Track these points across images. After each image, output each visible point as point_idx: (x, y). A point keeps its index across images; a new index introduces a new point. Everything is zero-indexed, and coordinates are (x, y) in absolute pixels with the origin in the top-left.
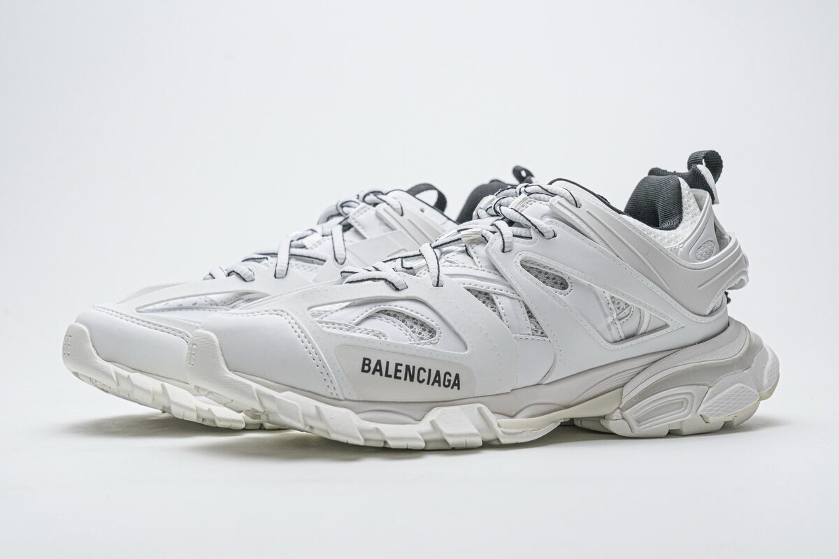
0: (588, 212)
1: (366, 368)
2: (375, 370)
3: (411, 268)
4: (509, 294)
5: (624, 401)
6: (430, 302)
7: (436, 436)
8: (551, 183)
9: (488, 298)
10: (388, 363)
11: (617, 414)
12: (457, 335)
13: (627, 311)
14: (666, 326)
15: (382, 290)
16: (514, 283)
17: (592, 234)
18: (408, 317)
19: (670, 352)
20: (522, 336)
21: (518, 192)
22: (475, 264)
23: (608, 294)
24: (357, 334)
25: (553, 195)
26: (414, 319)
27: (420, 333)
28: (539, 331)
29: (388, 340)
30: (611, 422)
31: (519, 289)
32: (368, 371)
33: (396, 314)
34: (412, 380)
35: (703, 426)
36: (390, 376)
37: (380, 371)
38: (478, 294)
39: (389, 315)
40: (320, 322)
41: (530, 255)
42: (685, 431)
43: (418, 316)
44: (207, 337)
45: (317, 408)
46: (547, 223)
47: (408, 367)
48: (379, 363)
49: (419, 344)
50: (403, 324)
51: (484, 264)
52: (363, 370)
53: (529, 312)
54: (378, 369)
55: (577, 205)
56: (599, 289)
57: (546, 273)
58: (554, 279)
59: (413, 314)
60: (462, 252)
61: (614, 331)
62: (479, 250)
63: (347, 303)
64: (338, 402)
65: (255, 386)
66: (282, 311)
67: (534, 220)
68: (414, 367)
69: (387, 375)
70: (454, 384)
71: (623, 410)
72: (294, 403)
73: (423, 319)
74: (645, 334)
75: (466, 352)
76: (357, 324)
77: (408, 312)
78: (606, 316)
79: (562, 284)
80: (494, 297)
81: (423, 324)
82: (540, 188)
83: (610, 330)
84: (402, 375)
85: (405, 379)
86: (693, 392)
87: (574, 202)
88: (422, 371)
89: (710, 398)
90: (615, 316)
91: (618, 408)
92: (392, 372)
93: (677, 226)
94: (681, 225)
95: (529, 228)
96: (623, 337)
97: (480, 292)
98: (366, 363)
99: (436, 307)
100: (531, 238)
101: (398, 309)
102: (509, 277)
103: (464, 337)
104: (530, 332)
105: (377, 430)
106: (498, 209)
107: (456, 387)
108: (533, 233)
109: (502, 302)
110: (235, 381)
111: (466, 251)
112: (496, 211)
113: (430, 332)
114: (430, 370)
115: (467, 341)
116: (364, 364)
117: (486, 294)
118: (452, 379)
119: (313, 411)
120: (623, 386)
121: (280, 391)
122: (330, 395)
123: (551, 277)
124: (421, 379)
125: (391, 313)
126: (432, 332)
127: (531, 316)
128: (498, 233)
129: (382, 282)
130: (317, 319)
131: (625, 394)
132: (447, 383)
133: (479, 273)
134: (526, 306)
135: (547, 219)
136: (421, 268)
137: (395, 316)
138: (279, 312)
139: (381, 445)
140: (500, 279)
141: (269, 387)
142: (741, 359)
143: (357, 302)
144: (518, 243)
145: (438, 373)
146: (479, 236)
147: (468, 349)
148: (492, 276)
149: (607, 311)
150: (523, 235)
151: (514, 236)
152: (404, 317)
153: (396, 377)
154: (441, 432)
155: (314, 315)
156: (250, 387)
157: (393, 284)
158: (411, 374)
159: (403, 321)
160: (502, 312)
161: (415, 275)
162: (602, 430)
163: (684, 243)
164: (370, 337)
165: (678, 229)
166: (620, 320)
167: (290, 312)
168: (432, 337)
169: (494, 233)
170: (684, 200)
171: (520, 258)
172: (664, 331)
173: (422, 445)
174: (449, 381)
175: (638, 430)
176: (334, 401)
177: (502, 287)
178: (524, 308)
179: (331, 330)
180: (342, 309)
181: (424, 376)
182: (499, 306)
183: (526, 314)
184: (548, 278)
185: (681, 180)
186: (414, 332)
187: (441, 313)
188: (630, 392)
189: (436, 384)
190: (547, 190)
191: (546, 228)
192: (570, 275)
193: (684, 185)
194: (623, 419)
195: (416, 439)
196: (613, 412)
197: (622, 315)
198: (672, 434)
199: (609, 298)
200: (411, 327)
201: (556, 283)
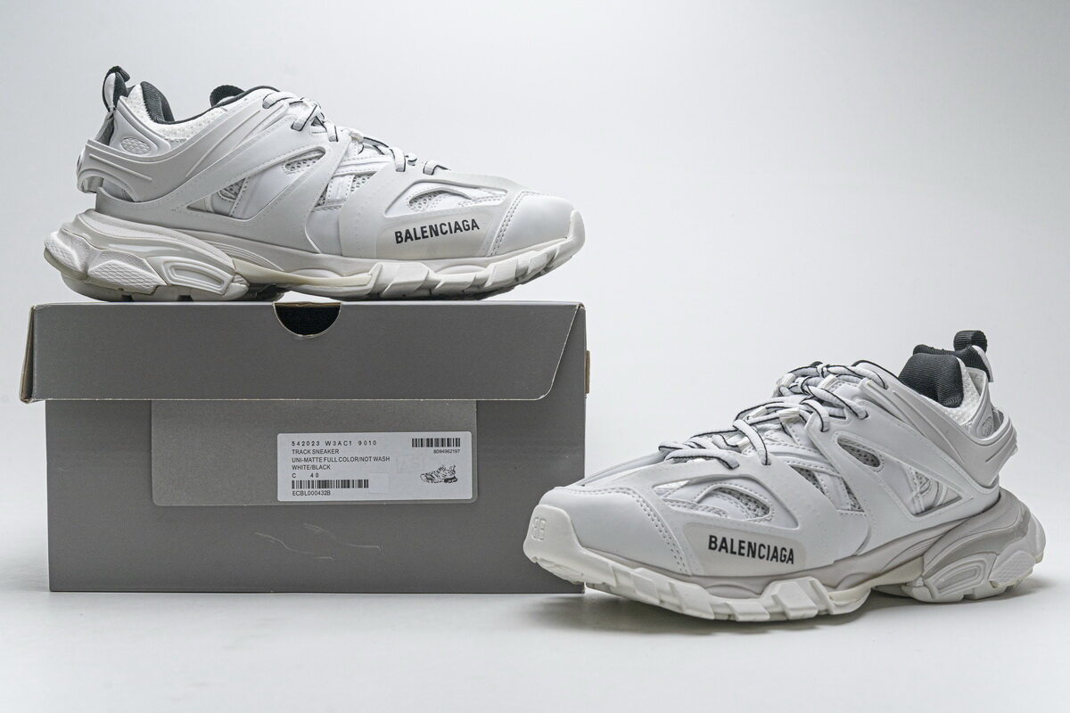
0: (895, 394)
1: (713, 545)
2: (721, 547)
3: (737, 446)
4: (829, 471)
5: (927, 569)
6: (762, 480)
7: (778, 609)
8: (855, 365)
9: (809, 475)
10: (732, 540)
11: (920, 582)
12: (788, 511)
13: (926, 486)
14: (959, 498)
15: (717, 469)
16: (834, 462)
17: (901, 416)
18: (742, 494)
19: (960, 522)
20: (843, 511)
21: (820, 372)
22: (794, 442)
23: (914, 470)
24: (699, 512)
25: (861, 376)
26: (747, 496)
27: (755, 510)
28: (857, 507)
29: (729, 518)
30: (914, 590)
31: (838, 466)
32: (714, 549)
33: (731, 492)
34: (754, 556)
35: (991, 591)
36: (735, 553)
37: (726, 548)
38: (801, 470)
39: (724, 492)
40: (665, 500)
41: (847, 435)
42: (977, 595)
43: (752, 493)
44: (559, 514)
45: (670, 584)
46: (859, 403)
47: (750, 544)
48: (724, 540)
49: (755, 521)
50: (738, 501)
51: (804, 442)
52: (710, 548)
53: (847, 488)
54: (724, 547)
55: (885, 387)
56: (906, 465)
57: (858, 451)
58: (865, 456)
59: (747, 491)
60: (779, 430)
61: (917, 504)
62: (797, 429)
63: (685, 482)
64: (687, 578)
65: (611, 563)
66: (629, 489)
67: (848, 401)
68: (755, 544)
69: (733, 552)
70: (789, 559)
71: (925, 578)
72: (650, 580)
73: (757, 496)
74: (941, 506)
75: (798, 528)
76: (699, 502)
77: (742, 489)
78: (912, 491)
79: (874, 461)
80: (816, 474)
81: (756, 501)
82: (846, 370)
83: (914, 503)
84: (745, 551)
85: (748, 556)
86: (985, 560)
87: (882, 384)
88: (762, 548)
89: (999, 565)
90: (918, 489)
91: (921, 576)
92: (736, 548)
93: (961, 403)
94: (964, 403)
95: (843, 408)
96: (923, 509)
97: (802, 469)
98: (712, 539)
99: (768, 485)
100: (845, 418)
101: (733, 486)
102: (829, 454)
103: (795, 513)
104: (849, 507)
105: (727, 605)
106: (806, 388)
107: (790, 562)
108: (846, 412)
109: (823, 480)
110: (591, 558)
111: (783, 429)
112: (803, 390)
113: (763, 508)
114: (769, 547)
115: (797, 517)
116: (711, 542)
117: (807, 471)
118: (788, 554)
119: (667, 588)
120: (922, 555)
121: (634, 567)
122: (678, 571)
123: (863, 454)
124: (762, 555)
125: (727, 491)
126: (765, 509)
127: (849, 492)
128: (815, 413)
129: (715, 460)
130: (661, 497)
131: (926, 562)
132: (783, 558)
133: (800, 451)
134: (845, 483)
135: (858, 400)
136: (745, 445)
137: (730, 493)
138: (626, 491)
139: (726, 618)
140: (820, 457)
141: (622, 563)
142: (1019, 526)
143: (695, 480)
144: (835, 423)
145: (776, 548)
146: (797, 415)
147: (799, 524)
148: (812, 454)
149: (912, 485)
150: (837, 414)
151: (830, 416)
152: (740, 495)
153: (741, 554)
154: (783, 605)
155: (659, 494)
156: (607, 564)
157: (726, 463)
158: (753, 550)
159: (739, 498)
160: (825, 488)
161: (740, 452)
162: (903, 595)
163: (972, 420)
164: (711, 514)
165: (963, 405)
166: (922, 493)
167: (636, 490)
168: (765, 513)
169: (811, 412)
170: (964, 379)
171: (837, 437)
172: (957, 503)
173: (767, 618)
174: (785, 556)
175: (938, 596)
176: (683, 577)
177: (823, 465)
178: (843, 485)
179: (675, 508)
180: (682, 487)
181: (764, 552)
182: (822, 483)
183: (846, 491)
184: (860, 455)
185: (959, 360)
186: (749, 509)
187: (773, 490)
188: (931, 561)
189: (774, 560)
190: (853, 372)
191: (859, 409)
192: (881, 452)
193: (962, 365)
194: (925, 585)
195: (763, 614)
196: (916, 580)
197: (923, 489)
198: (968, 599)
199: (914, 473)
200: (746, 504)
201: (867, 460)
